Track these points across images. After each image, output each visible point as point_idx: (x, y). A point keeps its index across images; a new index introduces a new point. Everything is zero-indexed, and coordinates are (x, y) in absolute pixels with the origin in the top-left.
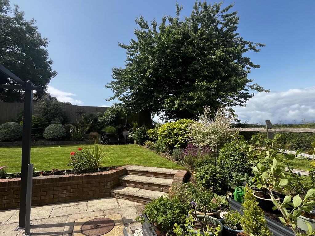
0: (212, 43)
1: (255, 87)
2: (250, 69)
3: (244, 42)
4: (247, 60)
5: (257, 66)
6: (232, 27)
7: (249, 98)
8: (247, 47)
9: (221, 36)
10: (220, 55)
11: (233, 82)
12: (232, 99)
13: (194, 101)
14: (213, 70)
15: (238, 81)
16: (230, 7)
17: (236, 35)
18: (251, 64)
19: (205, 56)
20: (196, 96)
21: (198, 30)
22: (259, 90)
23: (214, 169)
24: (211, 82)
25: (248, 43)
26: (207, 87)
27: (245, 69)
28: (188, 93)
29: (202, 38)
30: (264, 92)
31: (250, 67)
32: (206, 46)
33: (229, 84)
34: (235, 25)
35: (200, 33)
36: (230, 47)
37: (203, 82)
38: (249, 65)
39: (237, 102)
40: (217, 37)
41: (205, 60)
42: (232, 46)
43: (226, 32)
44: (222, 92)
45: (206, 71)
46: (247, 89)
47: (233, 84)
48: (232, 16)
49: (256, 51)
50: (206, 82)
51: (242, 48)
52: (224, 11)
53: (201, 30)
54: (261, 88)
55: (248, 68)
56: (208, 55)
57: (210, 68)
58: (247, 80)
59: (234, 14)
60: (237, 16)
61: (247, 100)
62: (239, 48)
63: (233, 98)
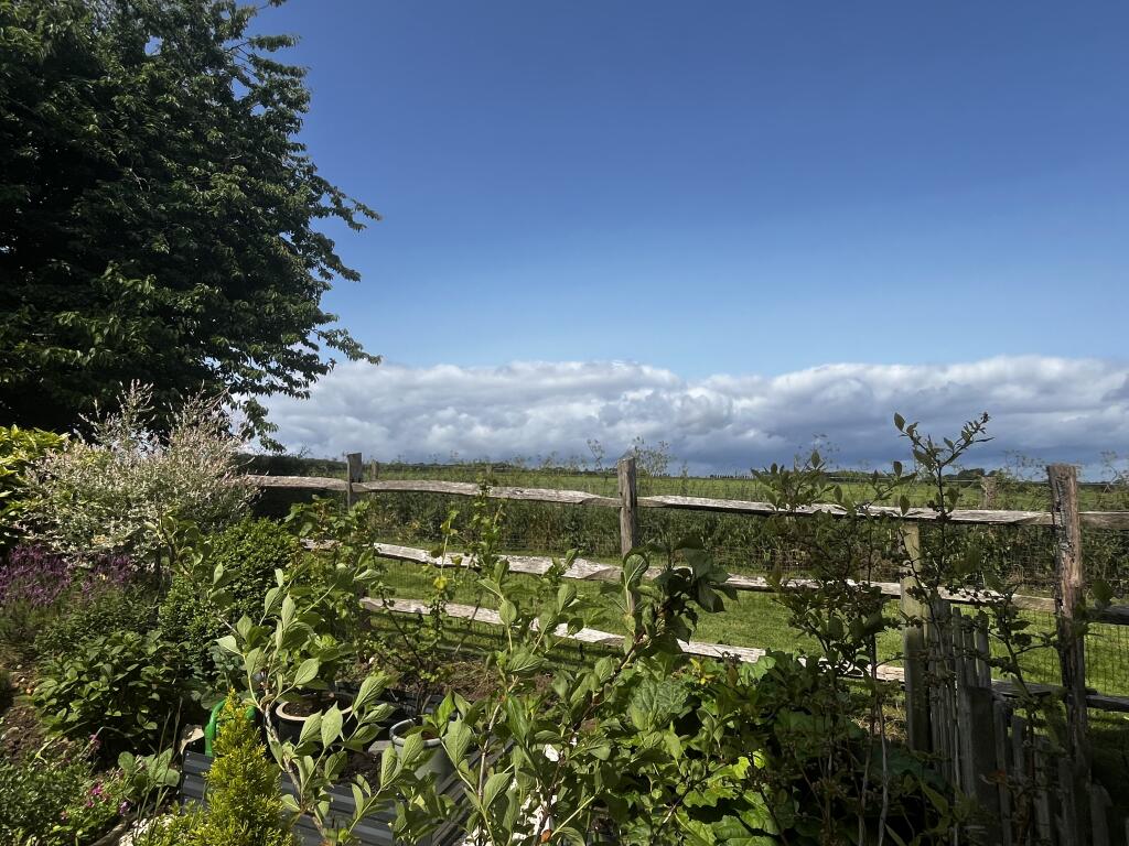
0: (199, 136)
1: (340, 339)
2: (329, 276)
3: (321, 182)
4: (324, 246)
5: (352, 276)
6: (282, 114)
7: (318, 375)
8: (326, 201)
9: (240, 129)
10: (229, 194)
11: (269, 308)
12: (260, 368)
13: (86, 353)
14: (194, 245)
15: (285, 308)
16: (282, 42)
17: (295, 147)
18: (334, 262)
19: (167, 177)
20: (99, 330)
21: (144, 59)
22: (353, 351)
23: (131, 651)
24: (179, 287)
25: (331, 191)
26: (162, 303)
27: (314, 273)
28: (58, 312)
29: (159, 99)
30: (365, 360)
31: (329, 270)
32: (172, 137)
33: (254, 312)
34: (296, 113)
35: (151, 75)
36: (271, 180)
37: (143, 279)
38: (330, 266)
39: (279, 382)
40: (222, 124)
41: (161, 192)
42: (279, 181)
43: (260, 123)
44: (222, 335)
45: (161, 236)
46: (316, 342)
47: (270, 314)
48: (287, 78)
49: (352, 224)
50: (158, 284)
51: (311, 199)
52: (261, 43)
53: (157, 68)
54: (357, 346)
55: (323, 273)
56: (178, 179)
57: (181, 231)
58: (318, 311)
59: (293, 72)
60: (305, 85)
61: (312, 378)
62: (300, 197)
63: (263, 364)
